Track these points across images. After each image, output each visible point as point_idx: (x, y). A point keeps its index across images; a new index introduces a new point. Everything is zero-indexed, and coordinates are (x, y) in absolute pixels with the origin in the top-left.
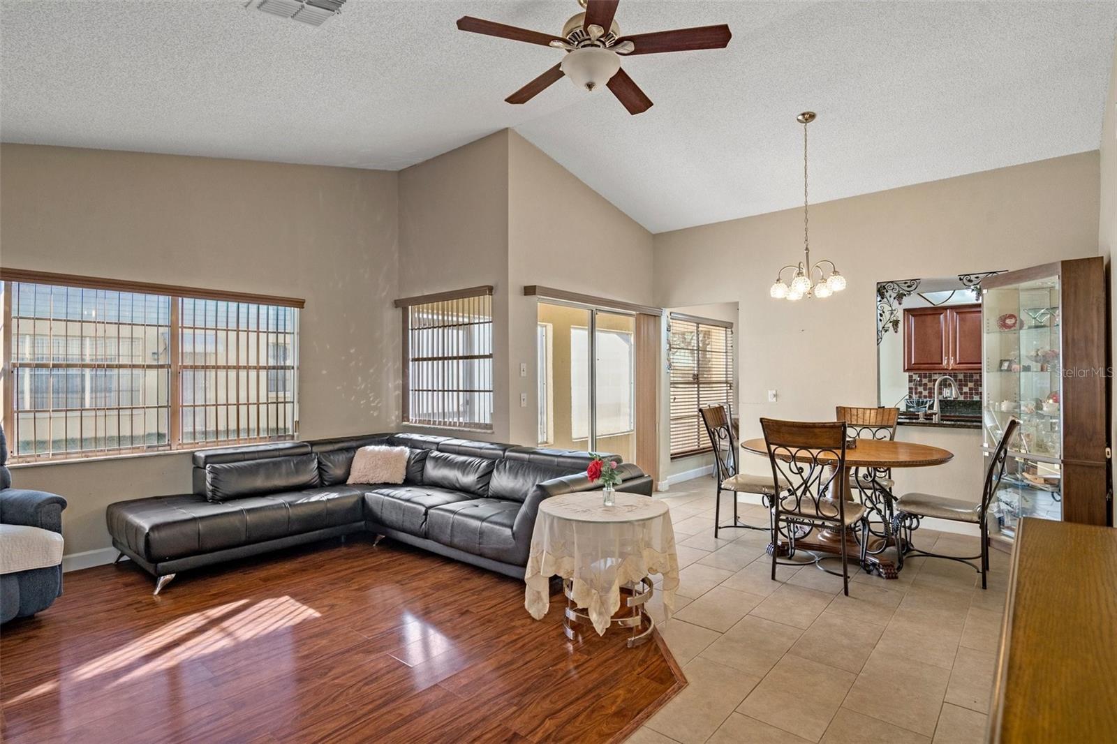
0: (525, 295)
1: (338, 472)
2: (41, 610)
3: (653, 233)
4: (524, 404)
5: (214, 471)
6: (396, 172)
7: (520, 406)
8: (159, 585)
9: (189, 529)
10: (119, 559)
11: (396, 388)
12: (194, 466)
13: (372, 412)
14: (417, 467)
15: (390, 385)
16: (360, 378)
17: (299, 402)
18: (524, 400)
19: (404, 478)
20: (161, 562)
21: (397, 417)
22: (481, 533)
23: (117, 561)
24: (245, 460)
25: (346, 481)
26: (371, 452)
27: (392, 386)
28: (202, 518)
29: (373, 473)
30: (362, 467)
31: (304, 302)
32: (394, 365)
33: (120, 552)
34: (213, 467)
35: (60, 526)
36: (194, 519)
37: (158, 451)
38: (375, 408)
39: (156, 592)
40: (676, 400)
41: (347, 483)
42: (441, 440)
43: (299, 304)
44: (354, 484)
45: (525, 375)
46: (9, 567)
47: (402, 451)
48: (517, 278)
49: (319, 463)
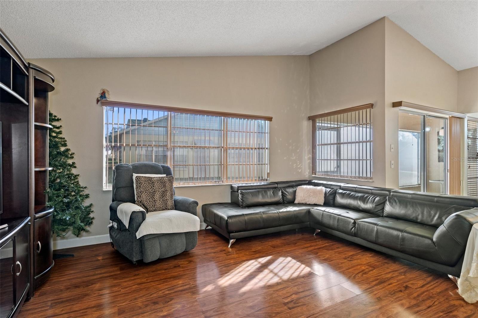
0: (393, 107)
1: (289, 197)
2: (192, 249)
3: (458, 70)
4: (393, 166)
5: (242, 193)
6: (308, 55)
7: (391, 167)
8: (230, 244)
9: (242, 218)
10: (206, 228)
11: (309, 159)
12: (231, 191)
13: (298, 170)
14: (331, 198)
15: (306, 157)
16: (293, 154)
17: (269, 164)
18: (393, 164)
19: (324, 202)
20: (231, 233)
21: (309, 173)
22: (403, 239)
23: (205, 229)
24: (252, 189)
25: (294, 202)
26: (306, 188)
27: (307, 158)
28: (246, 215)
29: (308, 199)
30: (302, 195)
31: (272, 118)
32: (307, 148)
33: (206, 225)
34: (242, 192)
35: (196, 213)
36: (243, 215)
37: (219, 183)
38: (300, 168)
39: (229, 247)
40: (470, 168)
41: (295, 203)
42: (342, 185)
43: (270, 119)
44: (298, 203)
45: (393, 151)
46: (183, 230)
47: (322, 189)
48: (390, 98)
49: (282, 192)
